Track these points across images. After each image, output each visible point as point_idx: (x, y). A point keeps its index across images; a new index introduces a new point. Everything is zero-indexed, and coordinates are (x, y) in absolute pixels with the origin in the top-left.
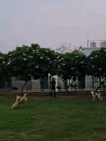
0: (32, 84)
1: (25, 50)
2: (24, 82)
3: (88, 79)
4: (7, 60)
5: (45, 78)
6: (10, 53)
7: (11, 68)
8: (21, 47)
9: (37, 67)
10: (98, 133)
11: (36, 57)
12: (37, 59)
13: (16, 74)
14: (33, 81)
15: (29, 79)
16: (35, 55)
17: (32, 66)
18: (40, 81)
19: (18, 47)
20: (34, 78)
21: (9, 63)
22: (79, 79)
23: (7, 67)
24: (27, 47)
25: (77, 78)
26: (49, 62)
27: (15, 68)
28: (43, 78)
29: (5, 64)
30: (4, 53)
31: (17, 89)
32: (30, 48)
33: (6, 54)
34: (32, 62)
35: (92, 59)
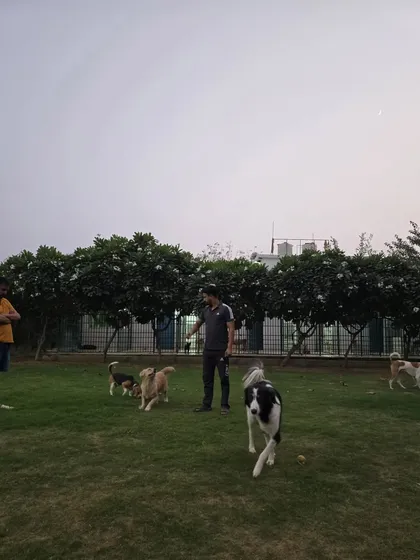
0: (134, 335)
1: (118, 247)
2: (112, 330)
3: (271, 327)
4: (70, 270)
5: (167, 320)
6: (79, 252)
7: (80, 290)
8: (108, 238)
9: (147, 289)
11: (146, 266)
12: (146, 271)
13: (93, 306)
14: (137, 327)
15: (126, 321)
16: (142, 260)
17: (134, 288)
18: (153, 327)
19: (101, 240)
20: (140, 321)
21: (75, 276)
22: (248, 326)
23: (69, 288)
24: (124, 240)
25: (244, 322)
26: (176, 280)
27: (90, 291)
28: (161, 320)
29: (64, 279)
30: (64, 253)
31: (94, 348)
32: (131, 242)
33: (69, 257)
34: (134, 276)
35: (281, 274)
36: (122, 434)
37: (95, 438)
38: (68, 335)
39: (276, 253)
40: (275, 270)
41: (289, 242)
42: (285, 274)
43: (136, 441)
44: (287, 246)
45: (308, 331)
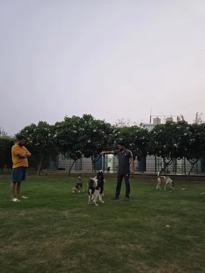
0: (83, 163)
1: (75, 122)
2: (72, 161)
3: (150, 160)
4: (53, 132)
5: (98, 156)
6: (57, 124)
7: (58, 142)
8: (71, 117)
9: (89, 141)
10: (162, 216)
11: (89, 130)
12: (89, 132)
13: (64, 149)
14: (84, 159)
15: (79, 157)
16: (87, 127)
17: (84, 140)
18: (92, 160)
19: (67, 118)
20: (85, 156)
21: (55, 135)
22: (139, 159)
23: (53, 141)
24: (78, 118)
25: (136, 157)
26: (103, 137)
27: (63, 142)
28: (96, 156)
29: (50, 137)
30: (50, 124)
31: (64, 169)
32: (81, 119)
33: (53, 126)
34: (83, 135)
35: (155, 134)
36: (78, 212)
37: (66, 213)
38: (52, 163)
39: (152, 123)
40: (152, 132)
41: (159, 117)
42: (157, 133)
43: (85, 215)
44: (158, 120)
45: (169, 162)
